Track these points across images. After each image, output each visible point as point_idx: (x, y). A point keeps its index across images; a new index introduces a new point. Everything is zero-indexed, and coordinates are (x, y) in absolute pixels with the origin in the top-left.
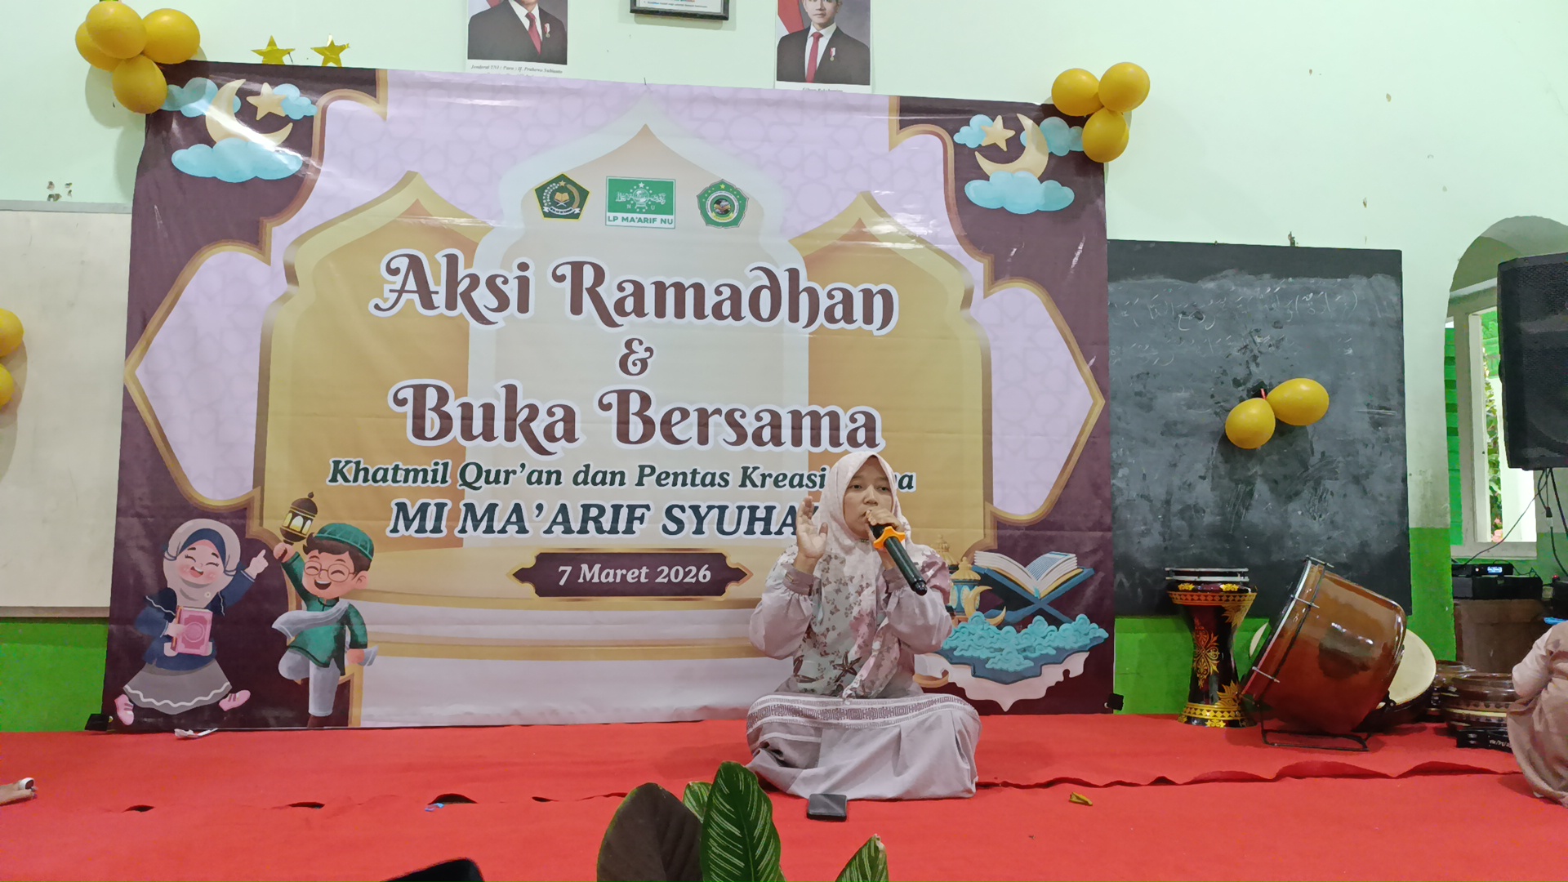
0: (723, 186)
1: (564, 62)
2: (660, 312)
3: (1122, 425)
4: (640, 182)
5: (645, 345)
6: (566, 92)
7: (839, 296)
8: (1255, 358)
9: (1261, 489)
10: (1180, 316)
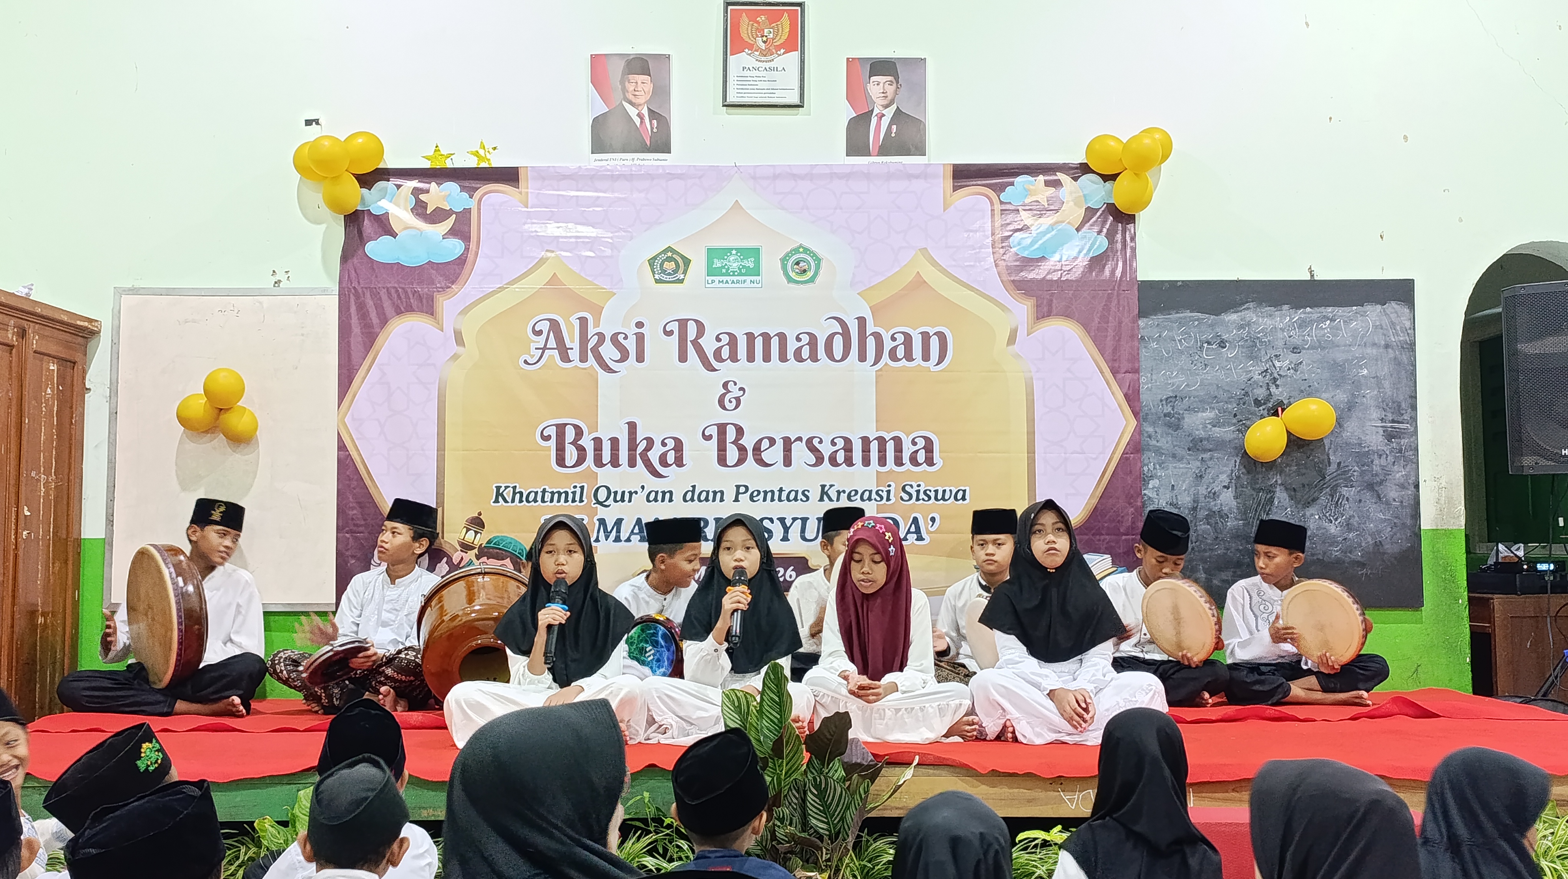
0: (801, 250)
1: (669, 151)
2: (751, 358)
3: (1154, 442)
4: (732, 249)
5: (738, 386)
6: (672, 176)
7: (900, 338)
8: (1275, 380)
9: (1281, 496)
10: (1205, 345)
